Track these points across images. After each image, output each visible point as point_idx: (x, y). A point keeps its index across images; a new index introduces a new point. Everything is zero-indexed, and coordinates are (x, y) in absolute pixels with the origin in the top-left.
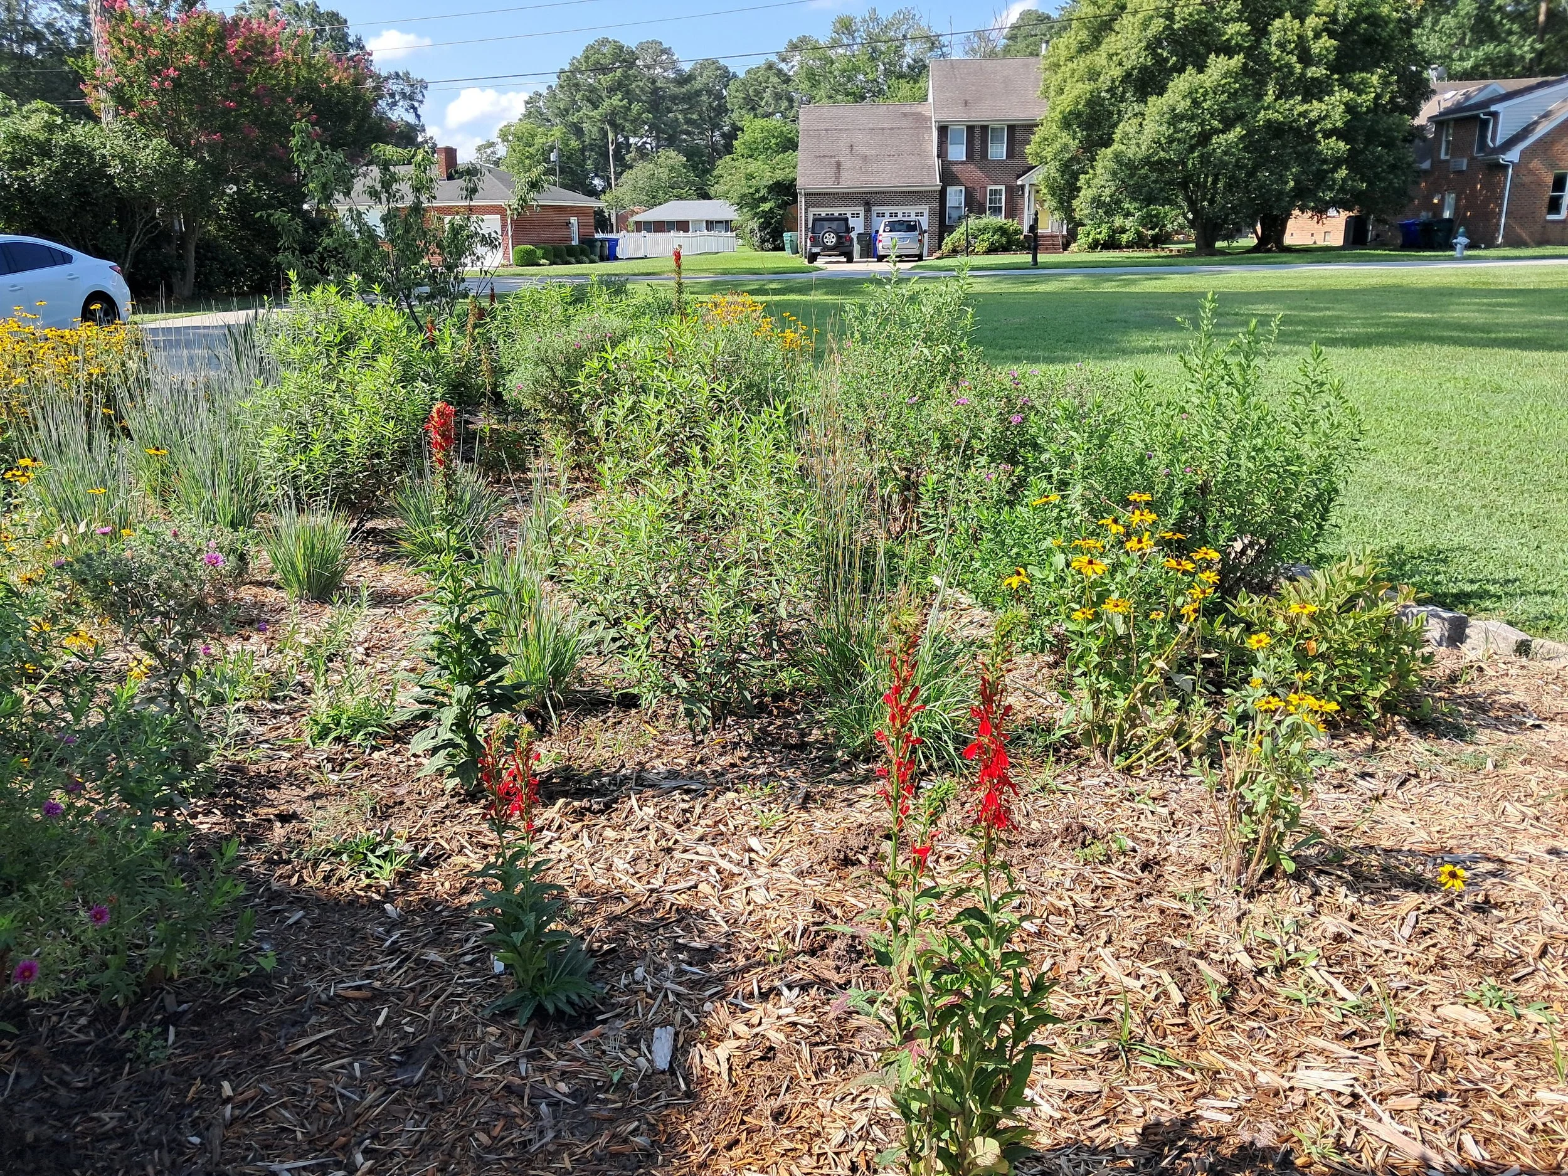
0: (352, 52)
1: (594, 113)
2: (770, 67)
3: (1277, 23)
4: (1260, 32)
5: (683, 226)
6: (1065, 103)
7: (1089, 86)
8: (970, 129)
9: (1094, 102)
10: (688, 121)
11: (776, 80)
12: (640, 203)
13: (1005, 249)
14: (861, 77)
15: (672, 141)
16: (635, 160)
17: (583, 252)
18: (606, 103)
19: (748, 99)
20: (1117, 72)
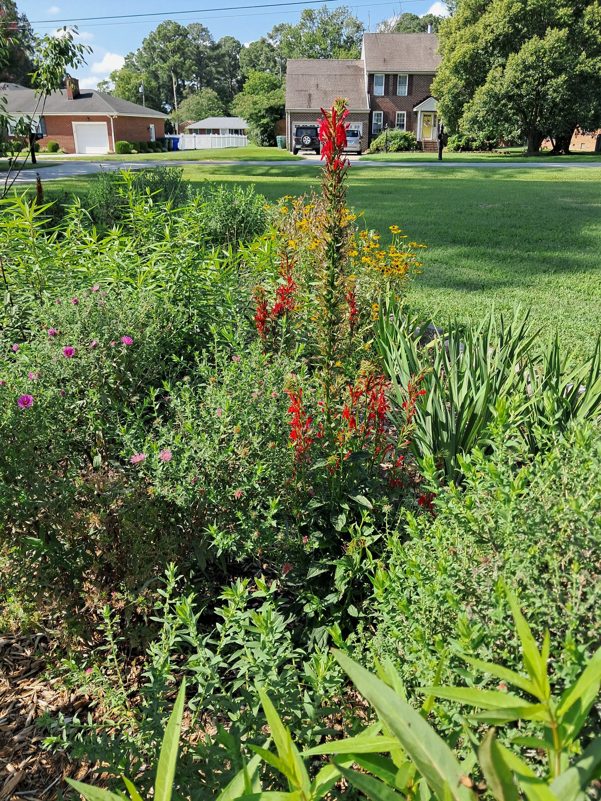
0: (21, 24)
1: (164, 65)
2: (263, 41)
3: (589, 8)
4: (578, 14)
5: (216, 131)
6: (457, 56)
7: (471, 46)
8: (387, 76)
9: (475, 56)
10: (218, 72)
11: (267, 49)
12: (192, 119)
13: (407, 149)
14: (317, 47)
15: (209, 84)
16: (188, 94)
17: (158, 146)
18: (172, 59)
19: (251, 61)
20: (490, 37)
